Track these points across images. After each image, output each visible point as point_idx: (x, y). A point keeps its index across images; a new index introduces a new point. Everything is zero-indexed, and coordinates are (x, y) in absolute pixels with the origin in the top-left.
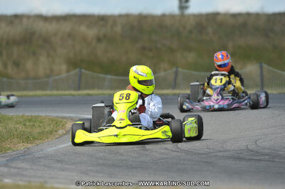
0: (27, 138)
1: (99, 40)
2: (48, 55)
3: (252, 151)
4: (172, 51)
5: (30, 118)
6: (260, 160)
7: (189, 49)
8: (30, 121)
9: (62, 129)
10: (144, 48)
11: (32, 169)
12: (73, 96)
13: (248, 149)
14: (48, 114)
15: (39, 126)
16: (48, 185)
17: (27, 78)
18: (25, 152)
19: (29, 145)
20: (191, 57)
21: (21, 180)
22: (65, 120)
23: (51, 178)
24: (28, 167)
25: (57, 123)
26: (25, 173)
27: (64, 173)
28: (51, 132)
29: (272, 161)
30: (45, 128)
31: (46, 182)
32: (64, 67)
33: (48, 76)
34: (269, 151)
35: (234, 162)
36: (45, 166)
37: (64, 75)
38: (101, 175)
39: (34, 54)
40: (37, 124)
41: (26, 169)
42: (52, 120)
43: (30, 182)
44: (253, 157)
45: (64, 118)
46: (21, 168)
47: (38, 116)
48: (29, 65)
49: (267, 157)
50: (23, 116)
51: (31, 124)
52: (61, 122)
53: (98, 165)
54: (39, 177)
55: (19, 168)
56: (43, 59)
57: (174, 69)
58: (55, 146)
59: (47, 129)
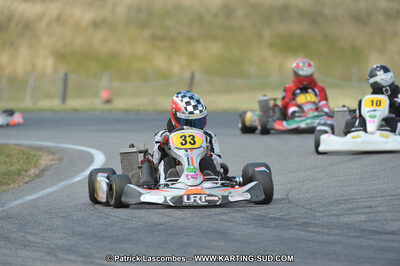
25: (28, 158)
52: (35, 155)
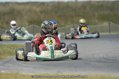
0: (11, 54)
1: (41, 12)
2: (20, 19)
3: (105, 58)
4: (72, 17)
6: (108, 62)
7: (79, 16)
8: (12, 46)
10: (60, 16)
11: (13, 67)
13: (104, 58)
18: (10, 59)
19: (12, 57)
21: (8, 71)
23: (21, 70)
24: (11, 66)
26: (10, 68)
27: (26, 68)
29: (114, 63)
31: (19, 72)
32: (27, 24)
34: (113, 58)
35: (98, 63)
36: (19, 65)
37: (27, 27)
39: (14, 18)
41: (11, 67)
42: (22, 46)
43: (12, 72)
44: (106, 61)
46: (9, 66)
47: (16, 44)
49: (112, 61)
50: (10, 45)
51: (13, 48)
53: (41, 65)
54: (16, 70)
55: (8, 66)
56: (18, 20)
57: (73, 24)
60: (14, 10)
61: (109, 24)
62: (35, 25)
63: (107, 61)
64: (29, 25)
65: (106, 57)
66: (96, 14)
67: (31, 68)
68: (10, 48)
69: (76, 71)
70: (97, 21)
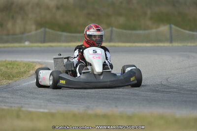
0: (9, 76)
1: (58, 8)
2: (23, 19)
3: (165, 85)
4: (108, 16)
5: (10, 62)
6: (170, 92)
7: (120, 15)
8: (10, 64)
9: (33, 70)
10: (89, 14)
11: (12, 98)
12: (40, 47)
13: (162, 84)
14: (22, 60)
15: (17, 68)
16: (24, 109)
17: (8, 35)
18: (7, 86)
19: (10, 81)
20: (122, 20)
21: (5, 106)
22: (35, 64)
23: (26, 104)
24: (9, 96)
26: (7, 100)
27: (34, 101)
28: (25, 72)
29: (179, 93)
30: (20, 69)
31: (22, 107)
32: (34, 27)
33: (23, 33)
34: (177, 86)
35: (152, 93)
36: (21, 95)
37: (34, 33)
38: (60, 102)
39: (13, 17)
40: (15, 67)
41: (8, 98)
42: (26, 64)
43: (11, 107)
44: (165, 90)
45: (34, 62)
46: (5, 97)
47: (16, 61)
48: (10, 25)
49: (175, 90)
50: (5, 61)
51: (11, 66)
53: (58, 95)
54: (17, 103)
55: (3, 97)
56: (19, 21)
57: (110, 29)
58: (28, 82)
59: (23, 70)
60: (12, 4)
61: (171, 28)
62: (47, 30)
63: (167, 90)
64: (36, 29)
65: (164, 83)
66: (149, 12)
67: (42, 101)
68: (7, 67)
69: (116, 106)
70: (149, 23)
